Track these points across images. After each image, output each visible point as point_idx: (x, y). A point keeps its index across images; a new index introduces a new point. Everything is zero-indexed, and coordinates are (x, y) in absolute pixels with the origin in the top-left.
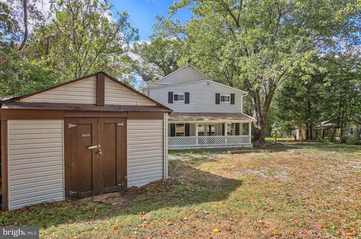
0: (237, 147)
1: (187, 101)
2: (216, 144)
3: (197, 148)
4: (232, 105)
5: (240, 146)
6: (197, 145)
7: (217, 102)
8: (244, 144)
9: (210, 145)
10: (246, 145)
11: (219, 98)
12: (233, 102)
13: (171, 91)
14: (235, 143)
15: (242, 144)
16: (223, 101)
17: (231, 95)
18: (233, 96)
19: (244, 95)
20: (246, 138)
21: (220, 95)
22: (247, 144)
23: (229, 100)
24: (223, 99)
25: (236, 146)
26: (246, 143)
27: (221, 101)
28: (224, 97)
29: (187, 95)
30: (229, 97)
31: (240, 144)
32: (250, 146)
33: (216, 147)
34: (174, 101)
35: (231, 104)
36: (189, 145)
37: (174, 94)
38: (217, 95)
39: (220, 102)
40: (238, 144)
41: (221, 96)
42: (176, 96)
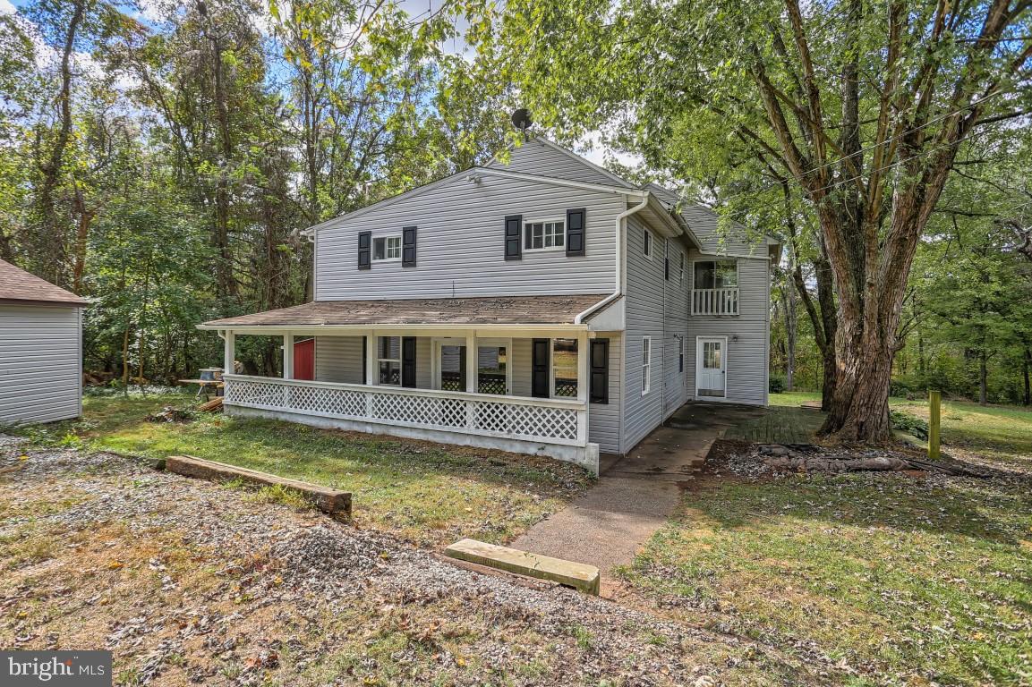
0: (517, 449)
1: (410, 260)
2: (433, 423)
3: (369, 429)
4: (576, 262)
5: (532, 450)
6: (369, 418)
7: (512, 253)
8: (548, 439)
9: (408, 423)
10: (559, 450)
11: (519, 232)
12: (576, 247)
13: (365, 229)
14: (509, 431)
15: (539, 438)
16: (538, 245)
17: (570, 214)
18: (577, 219)
19: (630, 206)
20: (558, 413)
21: (524, 223)
22: (567, 441)
23: (559, 242)
24: (537, 235)
25: (511, 446)
26: (558, 436)
27: (528, 246)
28: (539, 227)
29: (410, 234)
30: (559, 226)
31: (530, 437)
32: (582, 454)
33: (431, 438)
34: (372, 261)
35: (568, 255)
36: (346, 417)
37: (373, 237)
38: (513, 223)
39: (524, 250)
40: (522, 436)
41: (528, 226)
42: (380, 243)
